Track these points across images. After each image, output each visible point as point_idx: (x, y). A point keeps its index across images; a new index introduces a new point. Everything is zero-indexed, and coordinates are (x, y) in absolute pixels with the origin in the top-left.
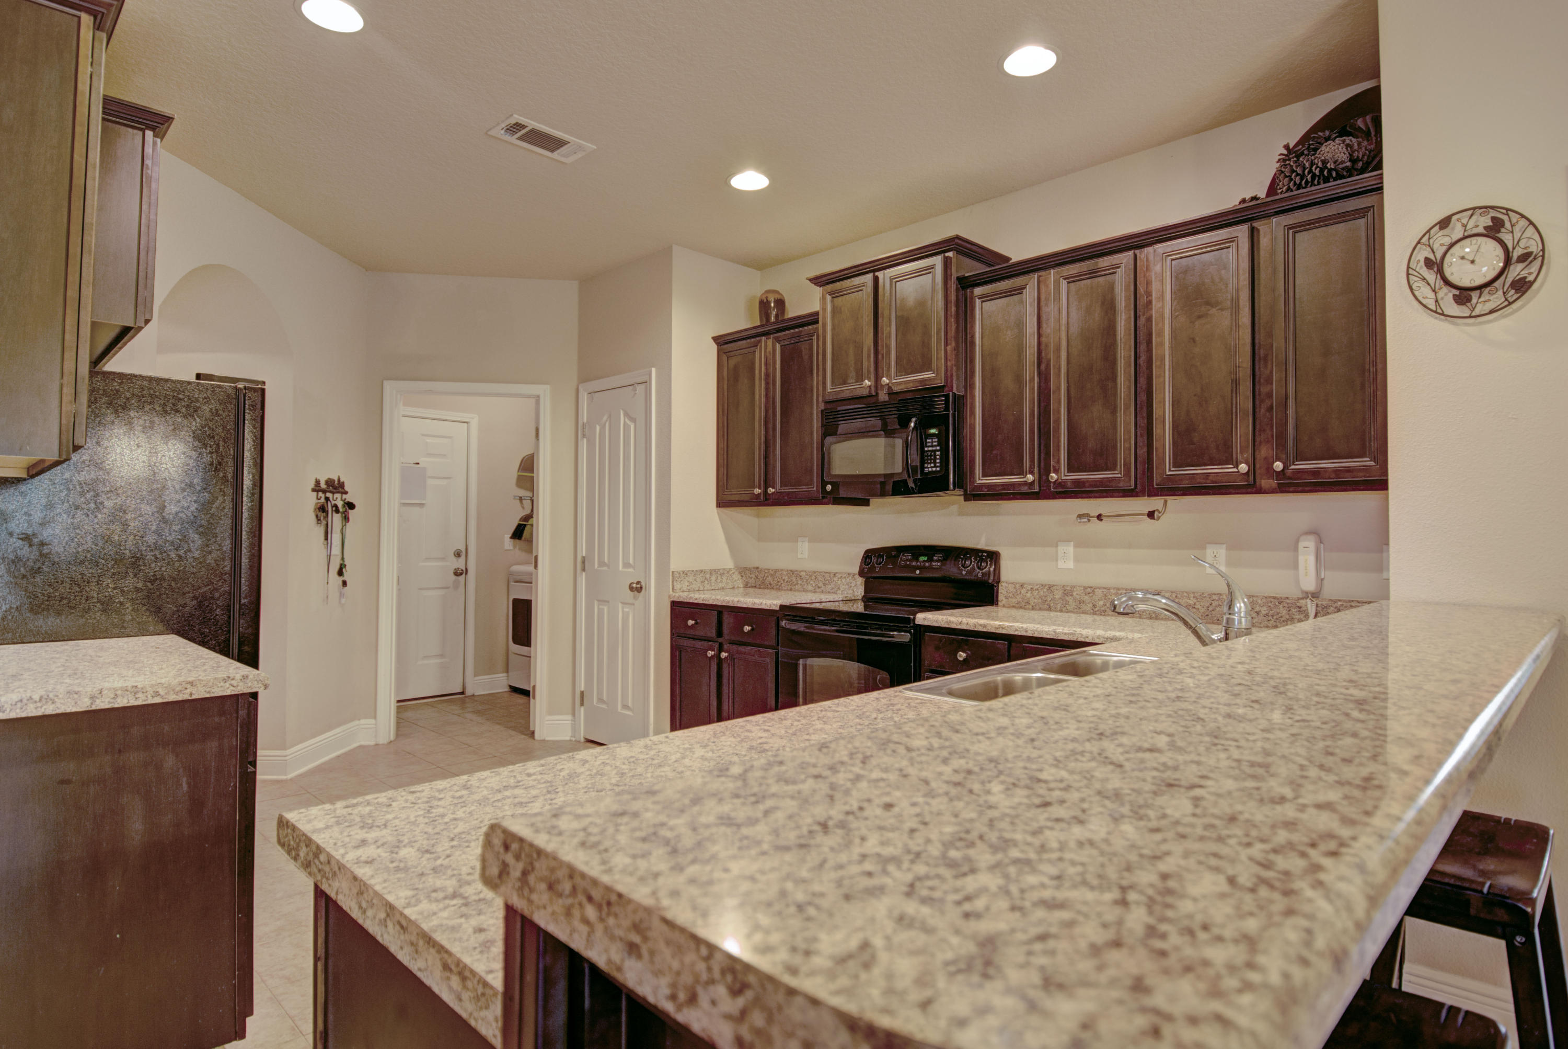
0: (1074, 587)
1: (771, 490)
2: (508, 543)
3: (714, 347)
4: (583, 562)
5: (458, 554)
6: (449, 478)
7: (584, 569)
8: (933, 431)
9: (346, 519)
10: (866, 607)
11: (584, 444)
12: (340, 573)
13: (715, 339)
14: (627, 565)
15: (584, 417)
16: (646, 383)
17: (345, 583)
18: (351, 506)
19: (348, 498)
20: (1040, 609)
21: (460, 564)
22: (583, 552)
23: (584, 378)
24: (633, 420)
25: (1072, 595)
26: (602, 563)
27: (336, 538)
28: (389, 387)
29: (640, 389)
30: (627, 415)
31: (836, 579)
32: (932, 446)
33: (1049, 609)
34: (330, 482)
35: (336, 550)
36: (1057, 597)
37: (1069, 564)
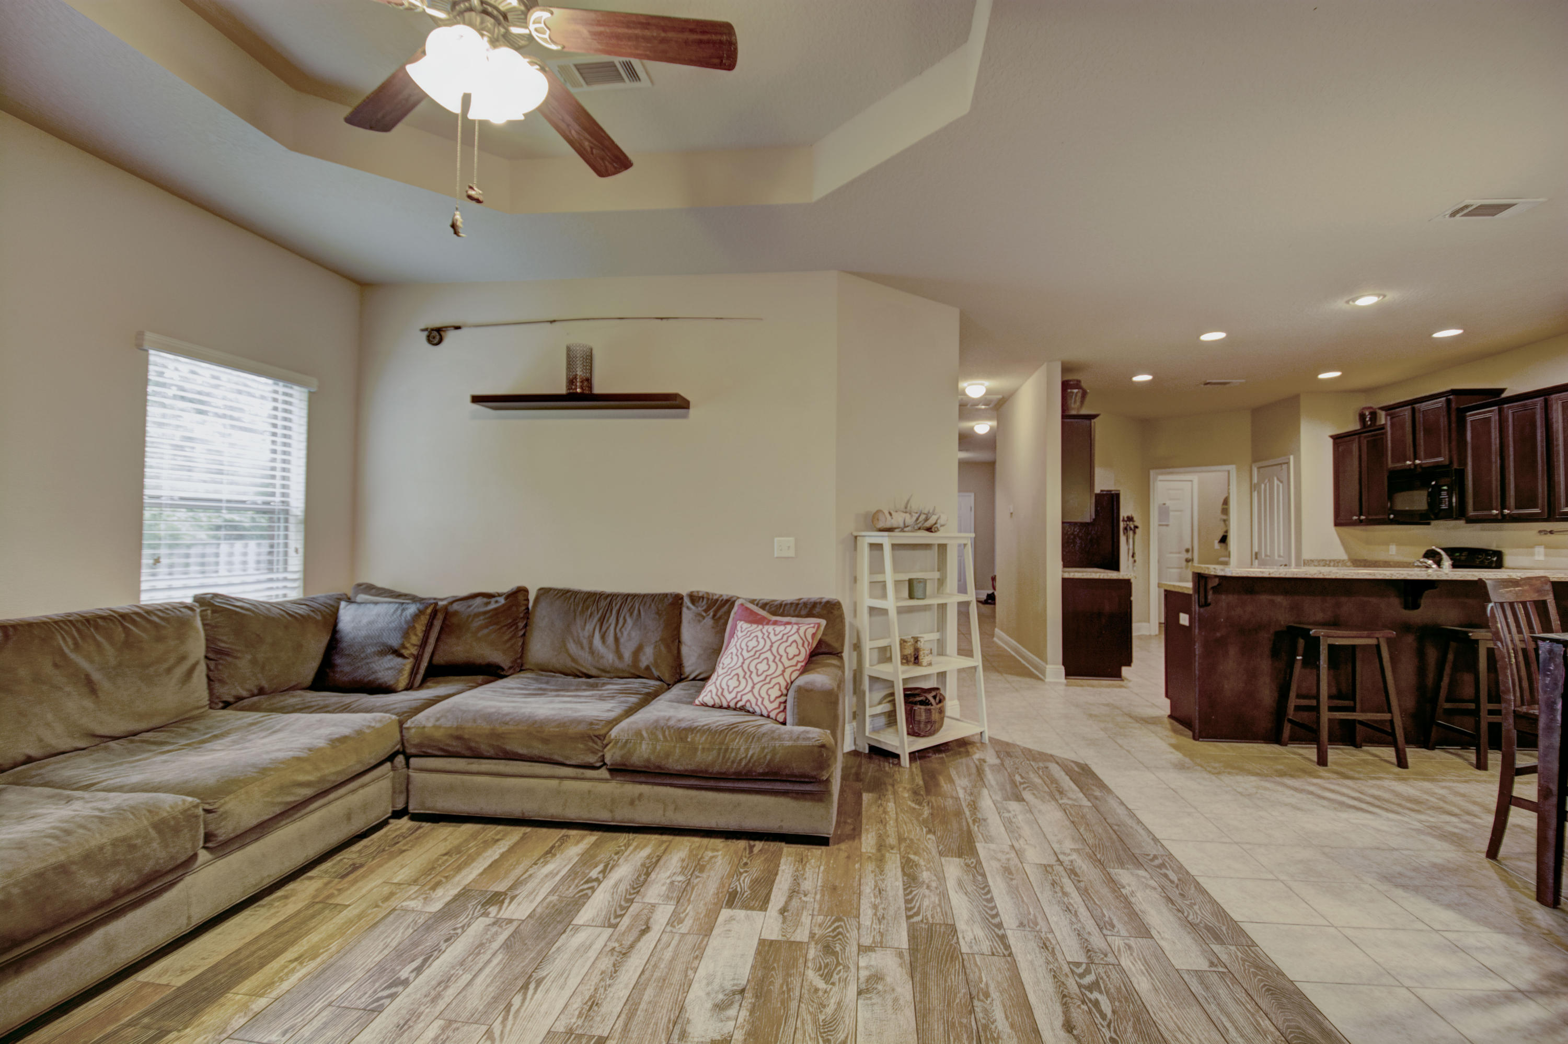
2: (1217, 545)
3: (1331, 441)
4: (1256, 554)
5: (1187, 551)
6: (1181, 511)
7: (1256, 558)
8: (1445, 488)
9: (1134, 533)
11: (1255, 494)
12: (1133, 556)
13: (1332, 437)
14: (1279, 556)
15: (1255, 480)
16: (1288, 463)
17: (1135, 561)
18: (1136, 527)
19: (1136, 524)
21: (1189, 556)
22: (1256, 549)
23: (1255, 460)
24: (1282, 482)
26: (1266, 556)
27: (1131, 541)
28: (1152, 472)
29: (1284, 466)
30: (1278, 479)
34: (1128, 517)
35: (1131, 547)
37: (1542, 558)
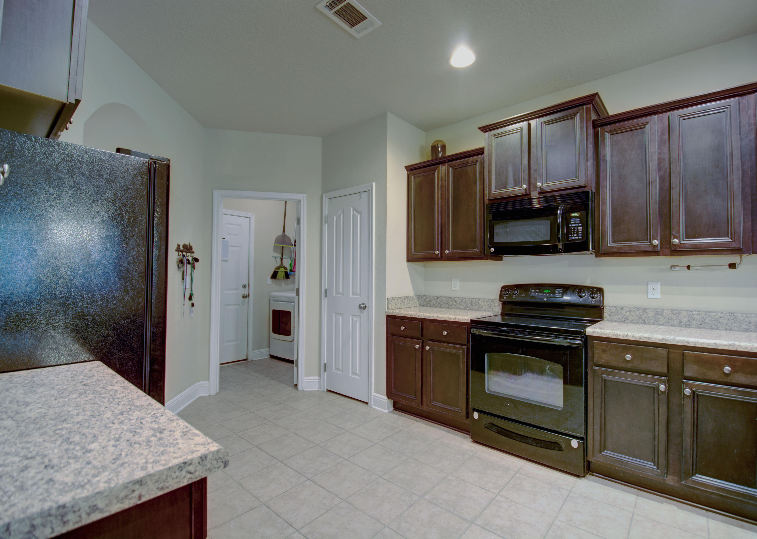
0: (663, 310)
1: (447, 252)
2: (269, 280)
3: (405, 172)
4: (326, 291)
5: (244, 287)
6: (240, 247)
7: (326, 296)
8: (574, 214)
9: (193, 267)
10: (503, 319)
11: (326, 227)
12: (190, 299)
13: (406, 167)
14: (355, 294)
15: (326, 212)
16: (369, 192)
17: (193, 305)
18: (196, 260)
19: (195, 255)
20: (637, 323)
21: (245, 292)
22: (325, 286)
23: (325, 190)
24: (360, 213)
25: (662, 315)
26: (337, 293)
27: (188, 278)
28: (216, 193)
29: (365, 195)
30: (355, 209)
31: (480, 302)
32: (575, 224)
33: (644, 323)
34: (185, 246)
35: (188, 286)
36: (650, 315)
37: (658, 296)
